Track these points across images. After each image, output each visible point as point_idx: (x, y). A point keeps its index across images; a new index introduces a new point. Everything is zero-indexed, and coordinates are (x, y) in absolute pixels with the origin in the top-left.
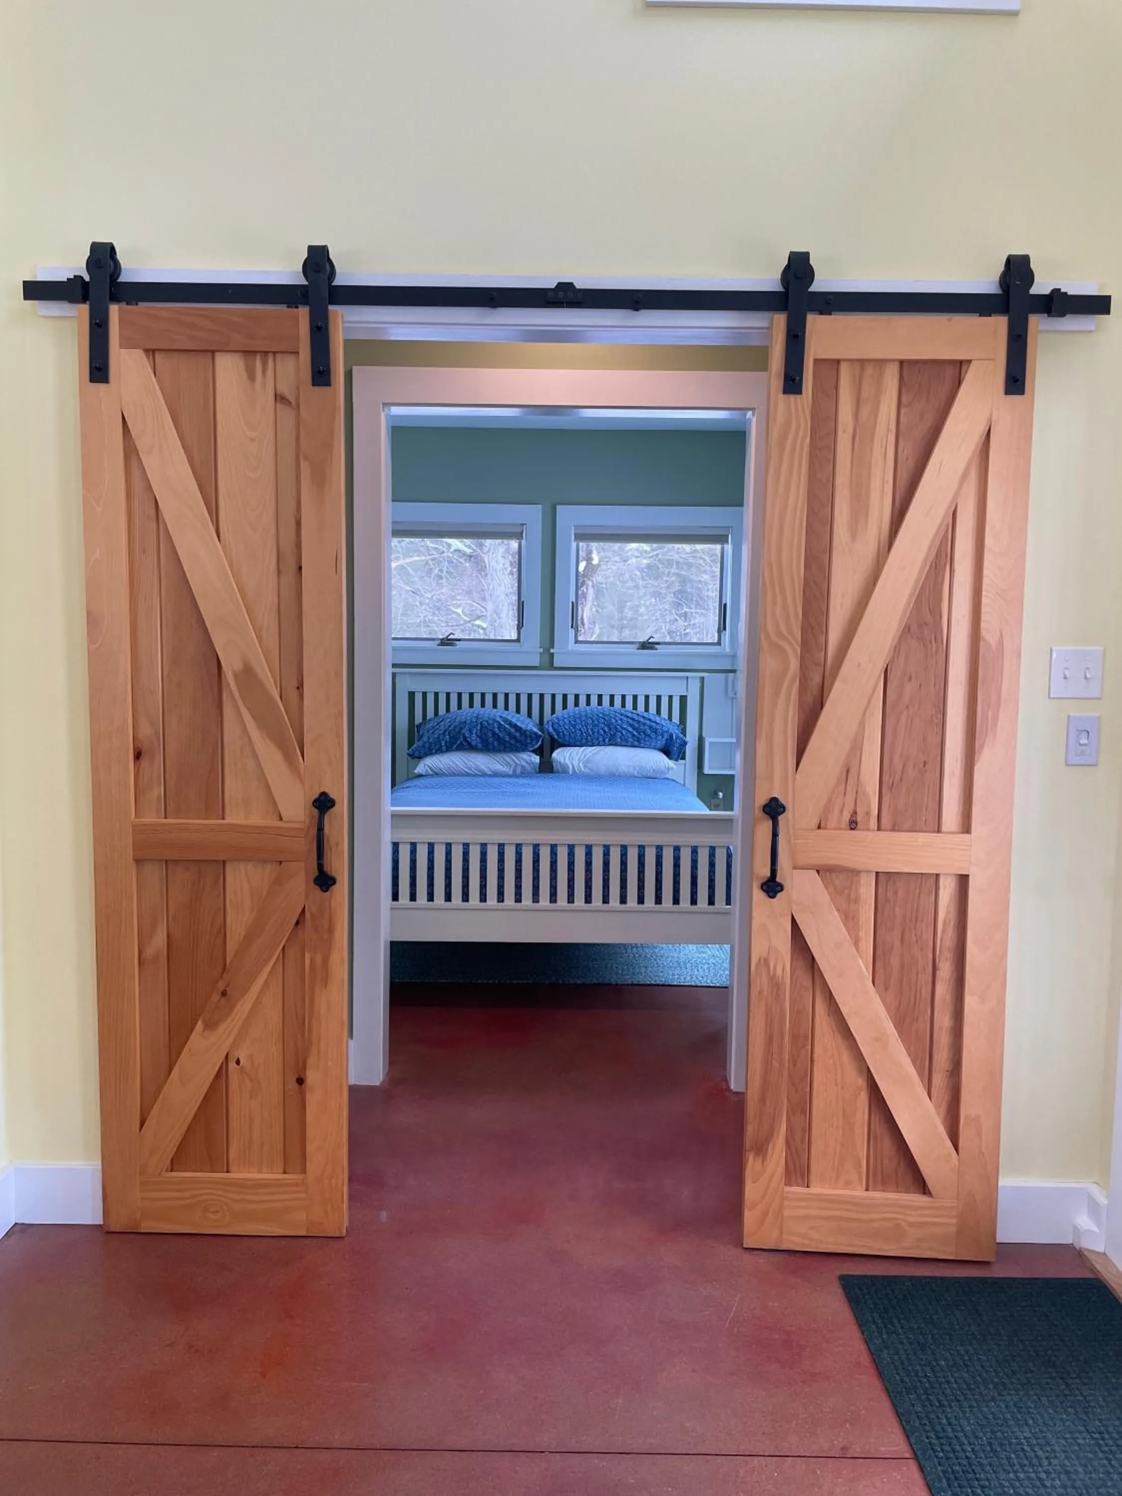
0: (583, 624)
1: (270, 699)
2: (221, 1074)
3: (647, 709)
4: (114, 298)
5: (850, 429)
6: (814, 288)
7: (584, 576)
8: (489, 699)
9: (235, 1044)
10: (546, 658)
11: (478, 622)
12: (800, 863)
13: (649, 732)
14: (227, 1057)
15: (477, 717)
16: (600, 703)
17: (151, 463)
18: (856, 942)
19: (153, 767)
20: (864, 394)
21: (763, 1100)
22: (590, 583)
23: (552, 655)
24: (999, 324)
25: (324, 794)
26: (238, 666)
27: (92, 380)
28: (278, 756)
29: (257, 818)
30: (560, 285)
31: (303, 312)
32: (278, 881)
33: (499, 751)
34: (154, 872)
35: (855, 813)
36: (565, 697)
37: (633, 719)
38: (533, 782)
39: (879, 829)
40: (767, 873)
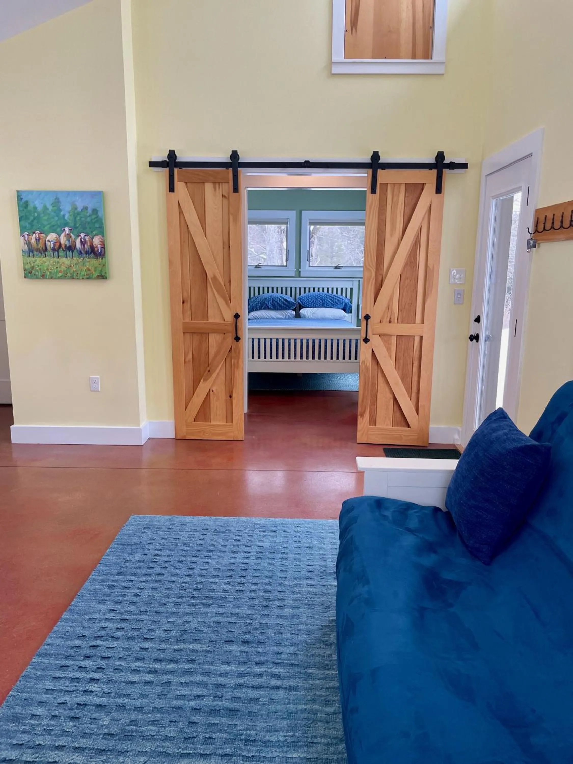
0: (312, 256)
1: (222, 285)
2: (208, 395)
3: (337, 293)
4: (176, 166)
5: (391, 204)
6: (380, 162)
7: (313, 233)
8: (275, 290)
9: (212, 386)
10: (298, 273)
11: (262, 256)
12: (374, 333)
13: (337, 302)
14: (210, 390)
15: (271, 297)
16: (319, 291)
17: (187, 216)
18: (390, 357)
19: (188, 305)
20: (395, 193)
21: (363, 401)
22: (316, 236)
23: (300, 271)
24: (434, 172)
25: (237, 314)
26: (212, 276)
27: (170, 191)
28: (224, 302)
29: (218, 320)
30: (306, 161)
31: (231, 169)
32: (224, 339)
33: (280, 310)
34: (188, 336)
35: (391, 318)
36: (305, 288)
37: (331, 297)
38: (292, 321)
39: (398, 323)
40: (365, 336)
